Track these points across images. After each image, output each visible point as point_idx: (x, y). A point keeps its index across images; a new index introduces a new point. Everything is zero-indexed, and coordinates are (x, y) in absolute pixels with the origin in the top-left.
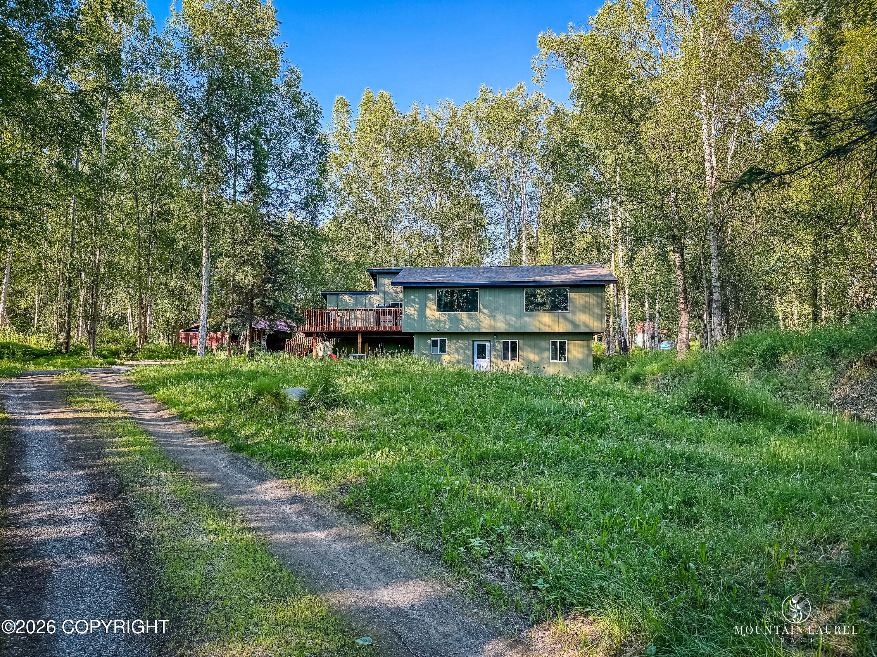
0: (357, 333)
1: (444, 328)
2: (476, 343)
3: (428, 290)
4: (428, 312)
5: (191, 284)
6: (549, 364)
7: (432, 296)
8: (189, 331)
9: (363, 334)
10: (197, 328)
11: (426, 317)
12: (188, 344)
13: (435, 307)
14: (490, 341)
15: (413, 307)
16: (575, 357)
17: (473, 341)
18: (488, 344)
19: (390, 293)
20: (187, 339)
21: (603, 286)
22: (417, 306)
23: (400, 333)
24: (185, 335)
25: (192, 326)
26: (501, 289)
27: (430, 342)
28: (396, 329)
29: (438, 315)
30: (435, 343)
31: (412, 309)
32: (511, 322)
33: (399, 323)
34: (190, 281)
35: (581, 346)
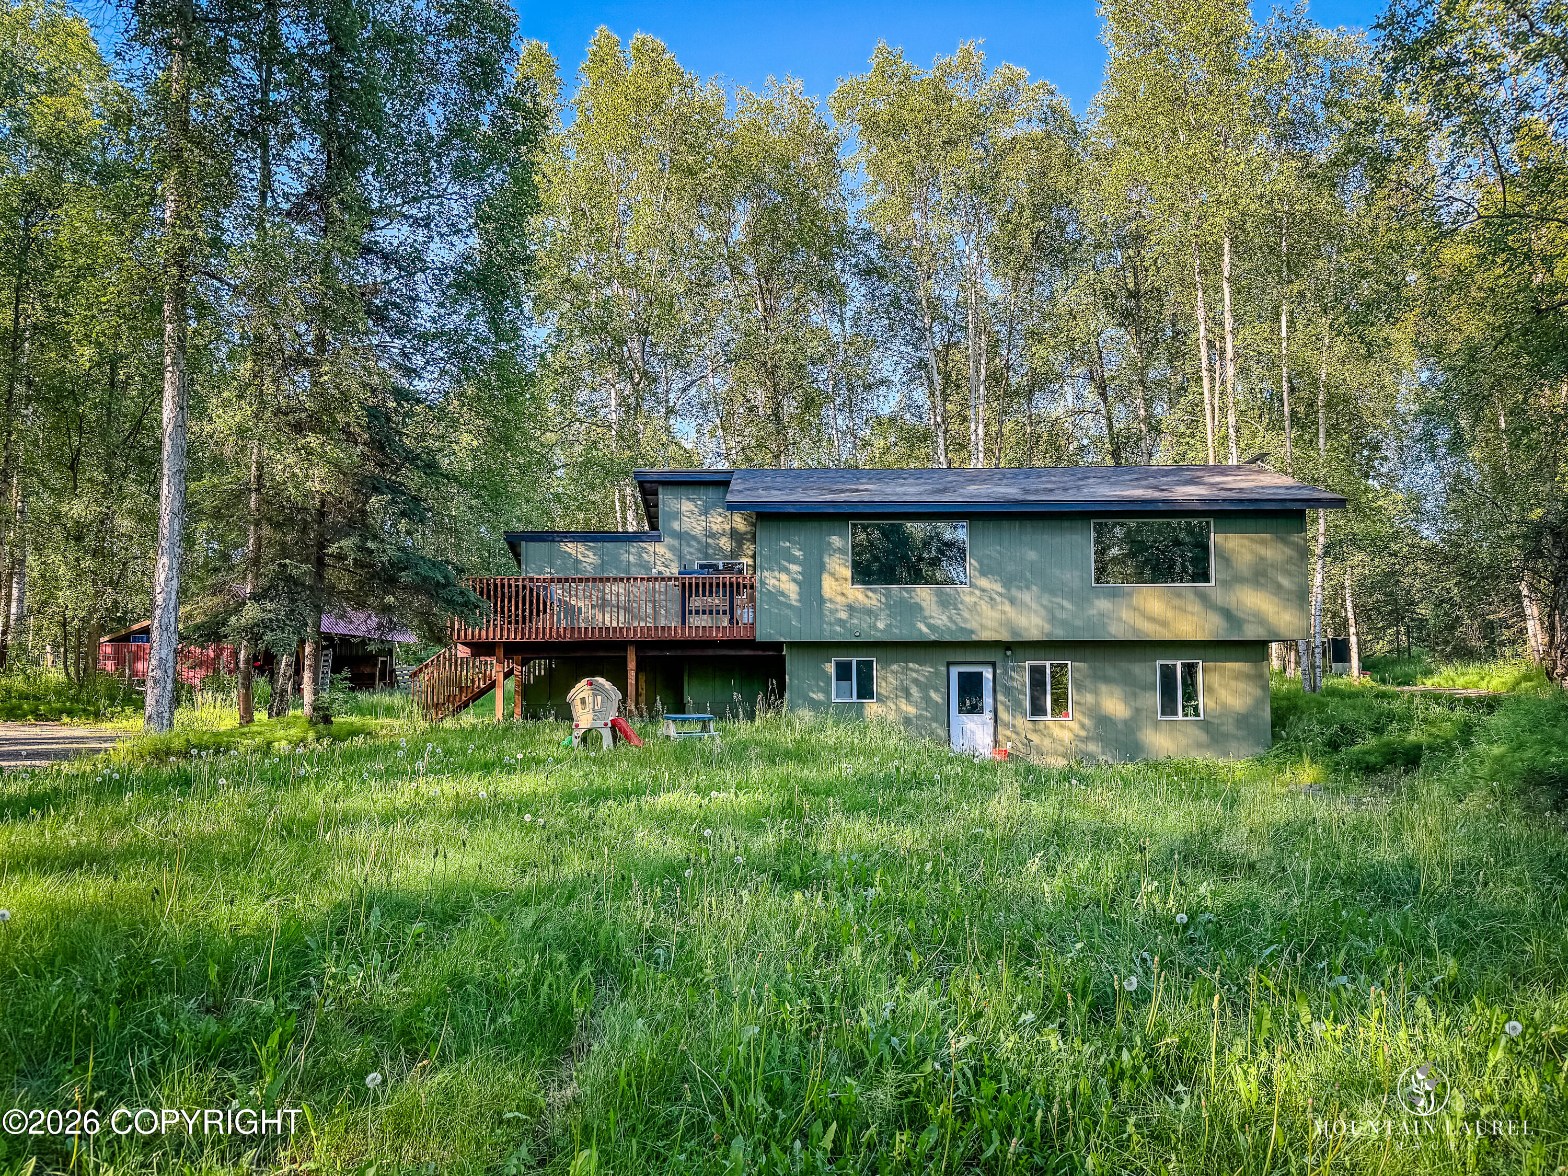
0: (622, 645)
1: (874, 627)
2: (955, 671)
3: (826, 525)
4: (829, 586)
5: (130, 512)
6: (1156, 724)
7: (836, 541)
8: (126, 638)
9: (641, 646)
10: (146, 631)
11: (822, 600)
12: (122, 674)
13: (848, 573)
14: (993, 665)
15: (786, 570)
16: (1224, 705)
17: (949, 664)
18: (988, 674)
19: (694, 538)
20: (119, 661)
21: (1301, 514)
22: (795, 568)
23: (750, 643)
24: (117, 651)
25: (136, 627)
26: (1028, 524)
27: (831, 668)
28: (740, 634)
29: (857, 594)
30: (843, 672)
31: (784, 577)
32: (1059, 614)
33: (745, 616)
34: (128, 504)
35: (1238, 676)
